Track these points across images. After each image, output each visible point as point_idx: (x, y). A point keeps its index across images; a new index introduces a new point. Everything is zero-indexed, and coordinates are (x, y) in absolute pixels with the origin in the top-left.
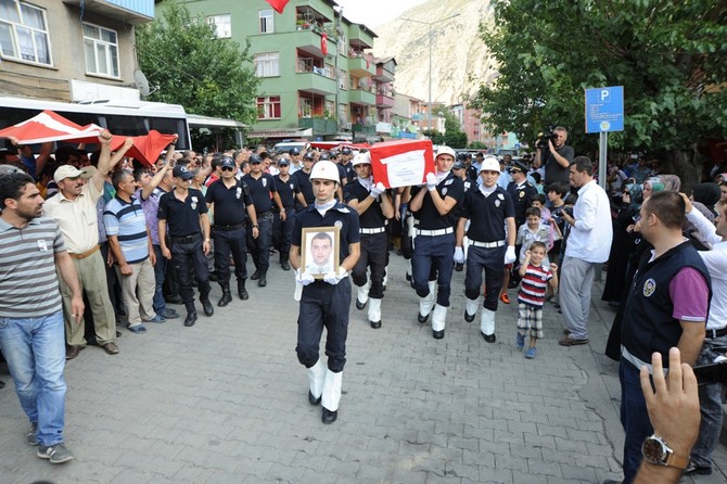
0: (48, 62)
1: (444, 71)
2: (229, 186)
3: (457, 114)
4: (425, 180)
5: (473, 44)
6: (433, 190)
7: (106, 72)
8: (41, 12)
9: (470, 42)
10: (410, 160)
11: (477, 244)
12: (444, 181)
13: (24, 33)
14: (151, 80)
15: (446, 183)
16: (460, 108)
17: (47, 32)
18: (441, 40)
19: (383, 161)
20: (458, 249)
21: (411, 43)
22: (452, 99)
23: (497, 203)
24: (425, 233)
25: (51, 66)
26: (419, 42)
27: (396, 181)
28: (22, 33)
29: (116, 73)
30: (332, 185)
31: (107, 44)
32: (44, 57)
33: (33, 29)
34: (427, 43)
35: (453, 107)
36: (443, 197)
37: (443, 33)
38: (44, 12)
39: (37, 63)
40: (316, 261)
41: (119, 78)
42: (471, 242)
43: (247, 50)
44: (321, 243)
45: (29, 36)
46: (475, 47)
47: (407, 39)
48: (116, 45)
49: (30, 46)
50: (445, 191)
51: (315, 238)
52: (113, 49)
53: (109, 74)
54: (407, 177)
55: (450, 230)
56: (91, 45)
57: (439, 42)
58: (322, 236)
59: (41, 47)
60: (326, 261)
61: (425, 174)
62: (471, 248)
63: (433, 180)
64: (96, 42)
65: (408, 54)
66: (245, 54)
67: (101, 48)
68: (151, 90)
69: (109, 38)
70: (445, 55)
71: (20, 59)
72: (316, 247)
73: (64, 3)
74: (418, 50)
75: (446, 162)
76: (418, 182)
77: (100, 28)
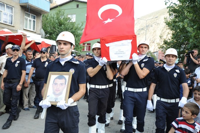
0: (12, 24)
1: (151, 40)
2: (42, 61)
3: (155, 55)
4: (131, 57)
5: (163, 30)
6: (136, 63)
7: (31, 29)
8: (12, 8)
9: (162, 29)
10: (123, 45)
11: (162, 100)
12: (143, 60)
13: (6, 14)
14: (46, 33)
15: (144, 61)
16: (157, 53)
17: (13, 14)
18: (151, 28)
19: (107, 45)
20: (149, 102)
21: (140, 29)
22: (154, 50)
23: (175, 75)
24: (130, 89)
25: (12, 25)
26: (142, 29)
27: (114, 57)
28: (5, 14)
29: (34, 29)
30: (69, 46)
31: (32, 20)
32: (10, 22)
33: (8, 13)
34: (145, 29)
35: (154, 52)
36: (142, 69)
37: (152, 26)
38: (13, 8)
39: (8, 24)
40: (54, 93)
41: (35, 31)
42: (159, 98)
43: (81, 27)
44: (59, 81)
45: (7, 15)
46: (164, 31)
47: (139, 28)
48: (35, 20)
49: (7, 18)
50: (143, 65)
51: (56, 78)
52: (34, 21)
53: (32, 30)
54: (121, 55)
55: (145, 89)
56: (27, 20)
57: (150, 29)
58: (60, 78)
59: (10, 19)
60: (61, 94)
61: (132, 54)
62: (158, 102)
63: (136, 58)
64: (29, 18)
65: (138, 33)
66: (80, 28)
67: (30, 21)
68: (45, 36)
69: (33, 17)
70: (152, 34)
71: (3, 22)
72: (56, 84)
73: (20, 5)
74: (142, 32)
75: (144, 49)
76: (127, 58)
77: (31, 14)
